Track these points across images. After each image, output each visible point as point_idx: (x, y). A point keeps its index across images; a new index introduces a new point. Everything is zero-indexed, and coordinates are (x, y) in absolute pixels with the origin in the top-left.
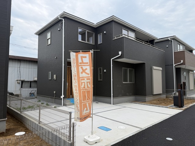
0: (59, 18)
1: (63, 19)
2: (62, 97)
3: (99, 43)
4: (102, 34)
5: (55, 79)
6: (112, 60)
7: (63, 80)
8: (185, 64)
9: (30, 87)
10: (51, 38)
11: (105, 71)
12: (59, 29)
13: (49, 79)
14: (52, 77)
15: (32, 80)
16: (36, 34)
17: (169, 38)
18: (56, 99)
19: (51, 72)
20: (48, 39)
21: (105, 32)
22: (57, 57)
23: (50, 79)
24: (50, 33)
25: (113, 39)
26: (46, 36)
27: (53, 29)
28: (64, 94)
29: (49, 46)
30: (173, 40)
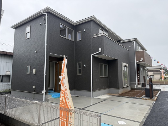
0: (42, 13)
1: (46, 14)
2: (44, 91)
3: (78, 40)
4: (81, 31)
5: (35, 73)
6: (92, 56)
7: (45, 74)
8: (144, 62)
9: (2, 81)
10: (30, 32)
11: (85, 65)
12: (41, 24)
13: (27, 73)
14: (31, 71)
15: (4, 74)
16: (12, 27)
17: (132, 40)
18: (35, 94)
19: (29, 66)
20: (27, 33)
21: (84, 30)
22: (38, 51)
23: (29, 73)
24: (30, 27)
25: (93, 37)
26: (25, 30)
27: (33, 23)
28: (45, 89)
29: (27, 40)
30: (134, 42)
